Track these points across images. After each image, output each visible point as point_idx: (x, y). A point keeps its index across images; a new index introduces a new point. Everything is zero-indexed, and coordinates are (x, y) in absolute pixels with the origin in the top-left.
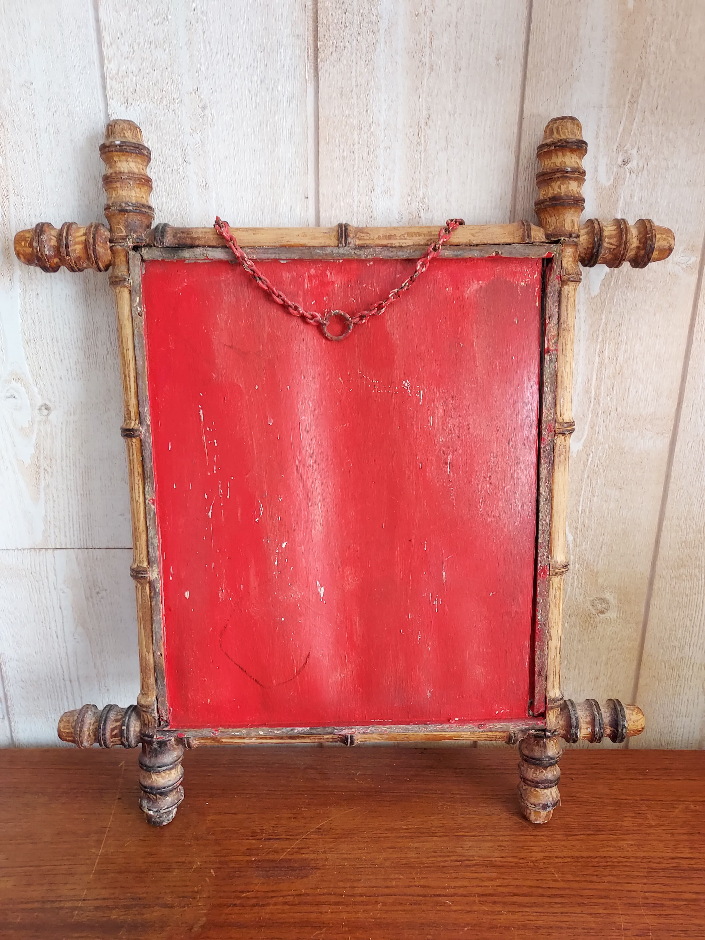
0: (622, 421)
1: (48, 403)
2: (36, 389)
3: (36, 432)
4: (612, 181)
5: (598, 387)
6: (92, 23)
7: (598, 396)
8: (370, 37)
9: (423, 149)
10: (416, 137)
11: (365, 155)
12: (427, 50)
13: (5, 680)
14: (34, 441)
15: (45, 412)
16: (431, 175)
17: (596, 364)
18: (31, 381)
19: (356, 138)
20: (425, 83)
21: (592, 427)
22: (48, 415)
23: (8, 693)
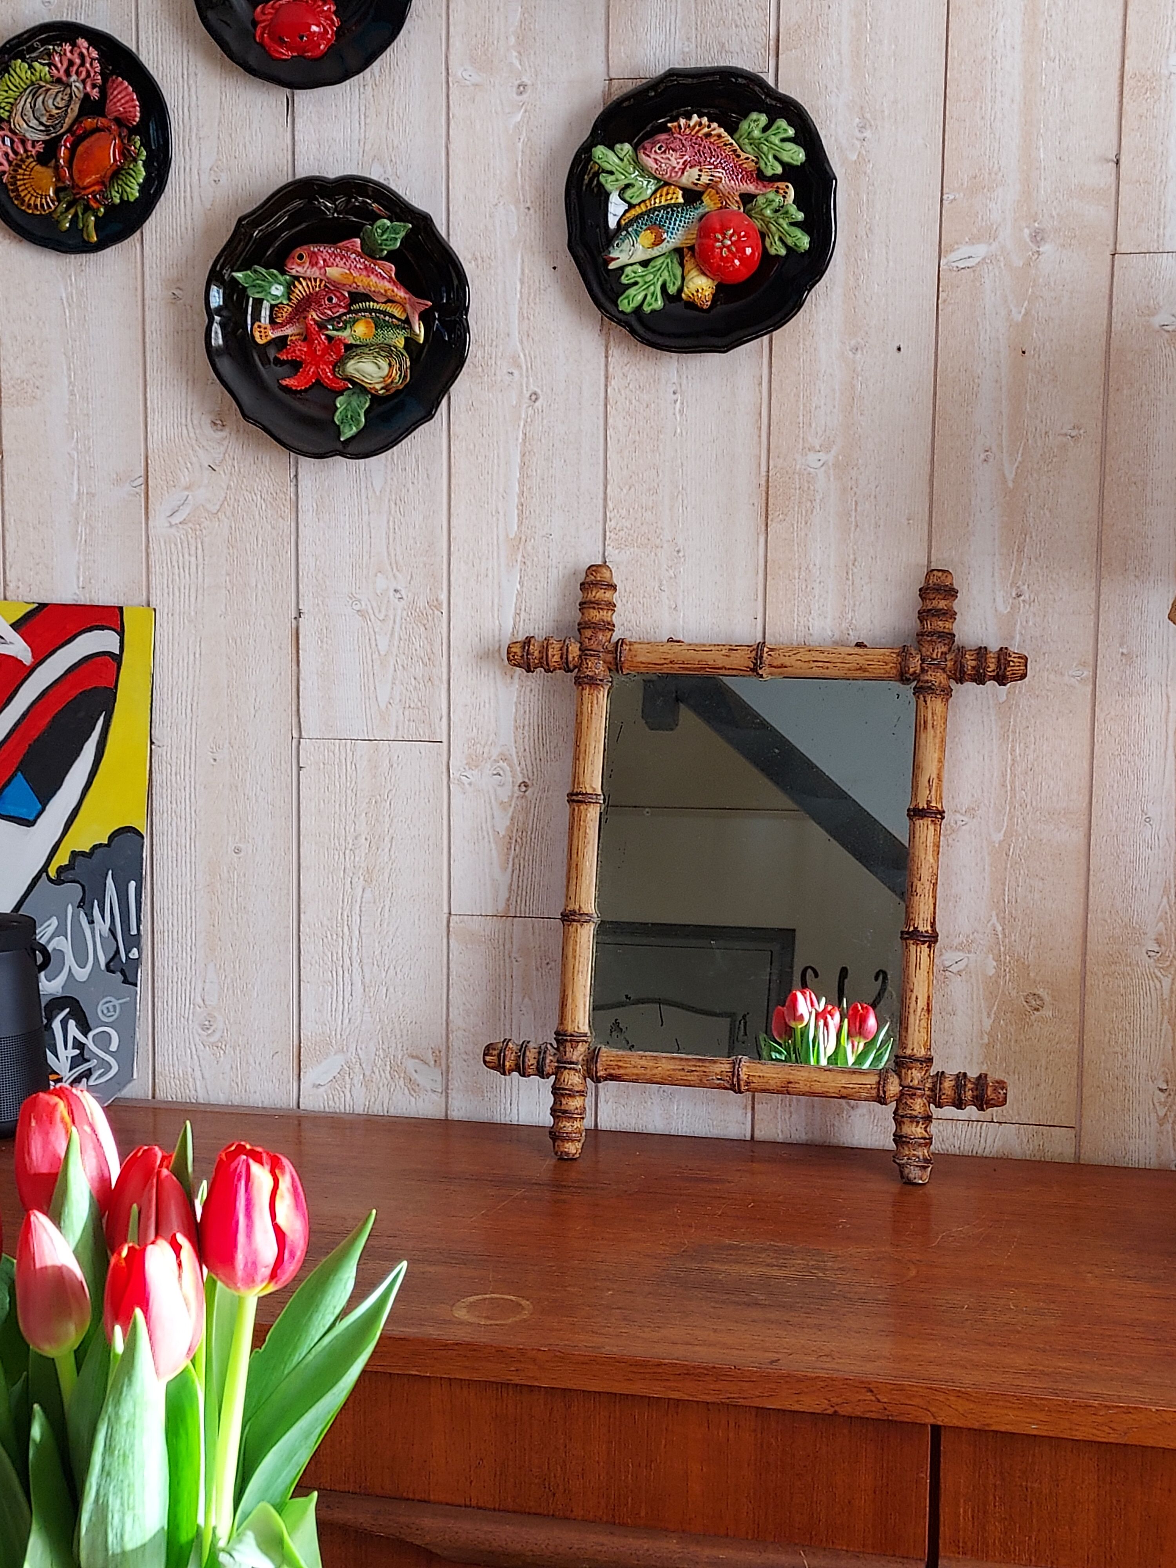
0: (1038, 813)
1: (527, 780)
2: (518, 769)
3: (513, 805)
4: (1009, 609)
5: (1013, 782)
6: (601, 495)
7: (1013, 789)
8: (809, 504)
9: (850, 583)
10: (845, 574)
11: (804, 587)
12: (853, 513)
13: (451, 1051)
14: (510, 814)
15: (524, 789)
16: (857, 603)
17: (1010, 762)
18: (516, 761)
19: (797, 575)
20: (852, 535)
21: (1011, 819)
22: (525, 792)
23: (451, 1065)
